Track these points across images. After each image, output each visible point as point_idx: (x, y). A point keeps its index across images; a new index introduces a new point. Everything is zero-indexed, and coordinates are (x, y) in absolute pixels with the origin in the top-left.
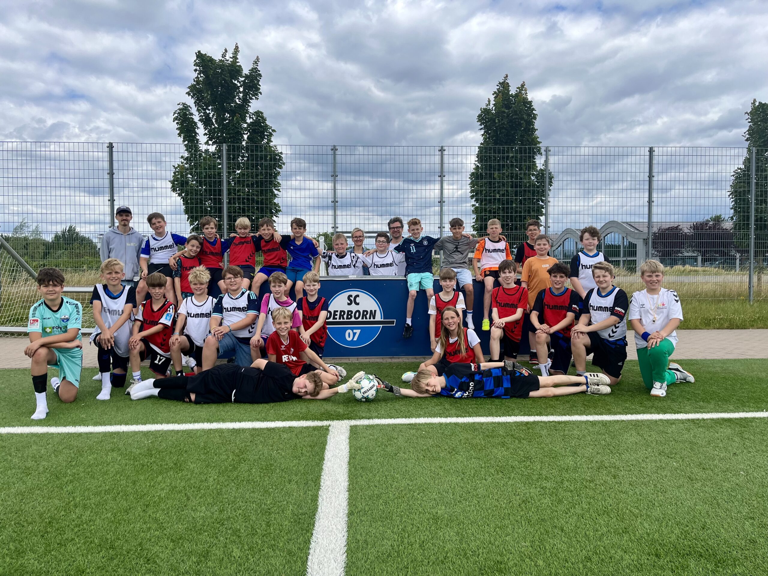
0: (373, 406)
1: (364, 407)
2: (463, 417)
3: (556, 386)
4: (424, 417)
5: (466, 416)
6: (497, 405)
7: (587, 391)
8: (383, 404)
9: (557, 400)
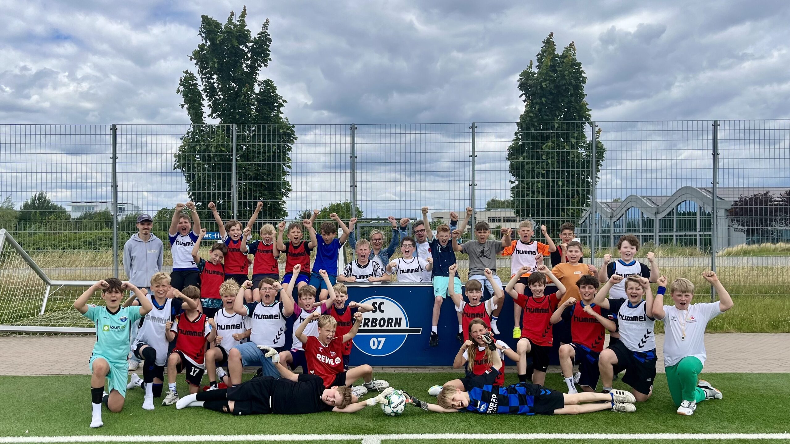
0: (401, 421)
1: (392, 422)
2: (487, 433)
3: (582, 403)
4: (450, 433)
5: (489, 433)
6: (521, 422)
7: (612, 408)
8: (411, 419)
9: (581, 418)
